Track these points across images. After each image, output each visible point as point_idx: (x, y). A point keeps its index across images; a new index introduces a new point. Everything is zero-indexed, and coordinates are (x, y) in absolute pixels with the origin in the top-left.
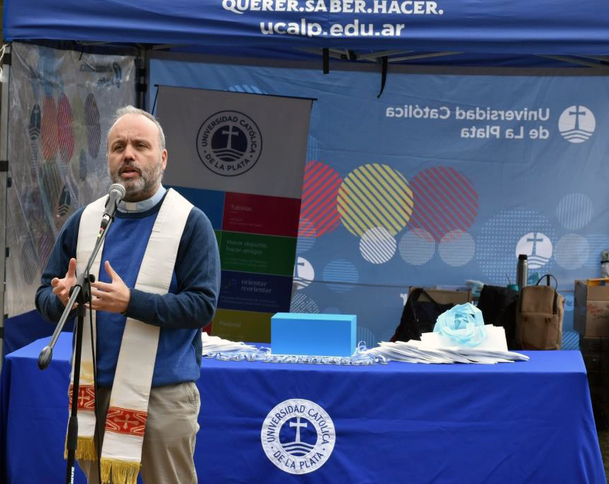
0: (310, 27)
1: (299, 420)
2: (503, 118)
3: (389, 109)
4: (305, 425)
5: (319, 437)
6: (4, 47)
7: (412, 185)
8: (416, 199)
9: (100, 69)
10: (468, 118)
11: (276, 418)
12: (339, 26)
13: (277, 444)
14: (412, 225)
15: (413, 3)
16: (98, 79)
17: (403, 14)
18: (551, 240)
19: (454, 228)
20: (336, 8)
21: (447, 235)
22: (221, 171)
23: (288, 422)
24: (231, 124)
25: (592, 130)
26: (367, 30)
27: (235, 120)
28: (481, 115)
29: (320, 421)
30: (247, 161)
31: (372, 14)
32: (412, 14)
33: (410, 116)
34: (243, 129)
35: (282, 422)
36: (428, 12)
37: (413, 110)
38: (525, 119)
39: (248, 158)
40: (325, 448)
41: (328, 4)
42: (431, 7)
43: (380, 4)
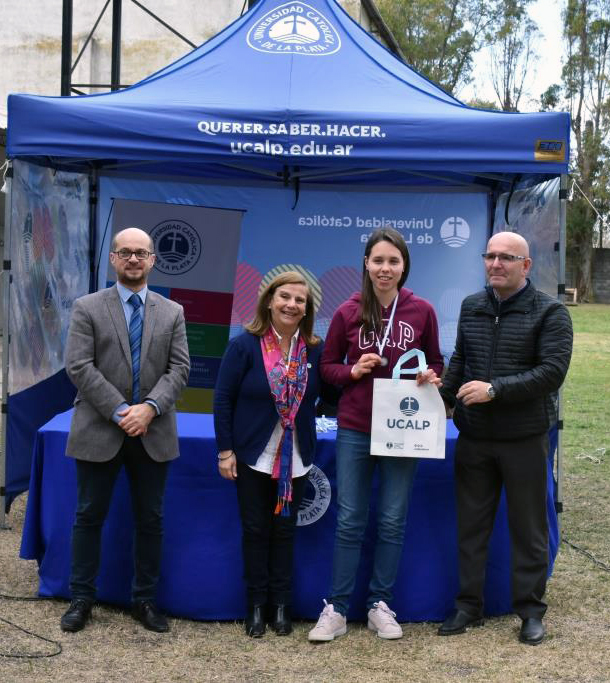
0: (273, 147)
3: (301, 219)
5: (317, 492)
6: (7, 162)
7: (321, 282)
8: (324, 293)
9: (67, 184)
10: (367, 226)
12: (298, 146)
15: (360, 128)
16: (66, 192)
17: (351, 137)
20: (295, 131)
22: (167, 271)
24: (175, 231)
25: (467, 236)
26: (321, 150)
27: (178, 227)
28: (377, 224)
29: (317, 479)
30: (188, 262)
31: (326, 136)
32: (359, 137)
33: (319, 224)
34: (185, 235)
36: (373, 135)
37: (321, 219)
38: (414, 227)
39: (189, 259)
40: (322, 503)
41: (288, 128)
42: (376, 131)
43: (332, 128)
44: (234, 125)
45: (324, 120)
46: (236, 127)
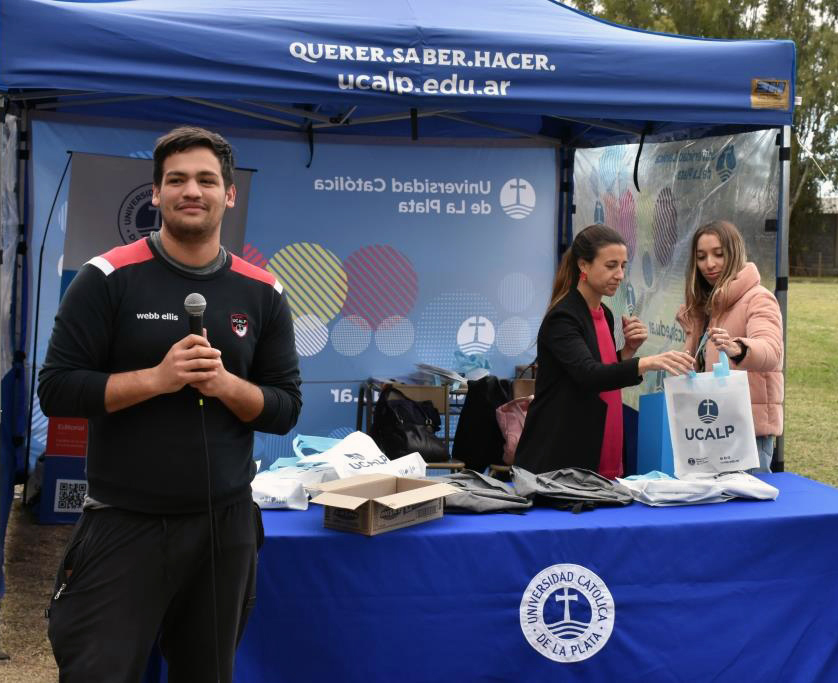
0: (399, 81)
1: (566, 592)
2: (443, 191)
3: (317, 181)
4: (575, 598)
5: (593, 611)
7: (346, 267)
8: (351, 282)
10: (405, 190)
11: (537, 591)
12: (435, 82)
13: (541, 625)
14: (346, 311)
15: (520, 57)
17: (509, 69)
18: (494, 325)
19: (392, 314)
20: (430, 59)
21: (385, 322)
23: (553, 595)
25: (533, 204)
26: (466, 87)
28: (419, 187)
29: (593, 591)
31: (474, 68)
32: (520, 69)
33: (342, 189)
35: (546, 596)
36: (538, 68)
37: (345, 182)
38: (466, 192)
40: (602, 627)
41: (420, 55)
42: (542, 62)
43: (482, 55)
44: (343, 48)
45: (470, 44)
46: (346, 52)
